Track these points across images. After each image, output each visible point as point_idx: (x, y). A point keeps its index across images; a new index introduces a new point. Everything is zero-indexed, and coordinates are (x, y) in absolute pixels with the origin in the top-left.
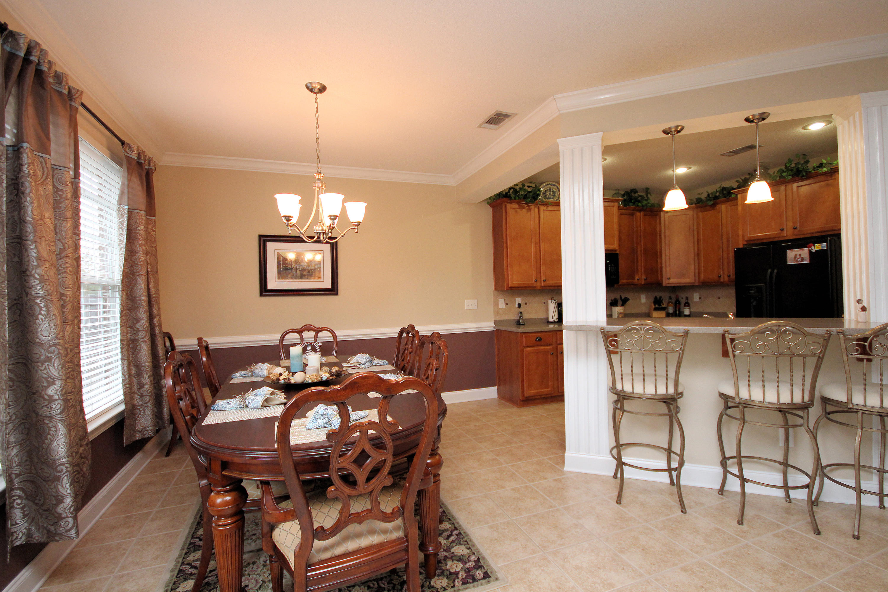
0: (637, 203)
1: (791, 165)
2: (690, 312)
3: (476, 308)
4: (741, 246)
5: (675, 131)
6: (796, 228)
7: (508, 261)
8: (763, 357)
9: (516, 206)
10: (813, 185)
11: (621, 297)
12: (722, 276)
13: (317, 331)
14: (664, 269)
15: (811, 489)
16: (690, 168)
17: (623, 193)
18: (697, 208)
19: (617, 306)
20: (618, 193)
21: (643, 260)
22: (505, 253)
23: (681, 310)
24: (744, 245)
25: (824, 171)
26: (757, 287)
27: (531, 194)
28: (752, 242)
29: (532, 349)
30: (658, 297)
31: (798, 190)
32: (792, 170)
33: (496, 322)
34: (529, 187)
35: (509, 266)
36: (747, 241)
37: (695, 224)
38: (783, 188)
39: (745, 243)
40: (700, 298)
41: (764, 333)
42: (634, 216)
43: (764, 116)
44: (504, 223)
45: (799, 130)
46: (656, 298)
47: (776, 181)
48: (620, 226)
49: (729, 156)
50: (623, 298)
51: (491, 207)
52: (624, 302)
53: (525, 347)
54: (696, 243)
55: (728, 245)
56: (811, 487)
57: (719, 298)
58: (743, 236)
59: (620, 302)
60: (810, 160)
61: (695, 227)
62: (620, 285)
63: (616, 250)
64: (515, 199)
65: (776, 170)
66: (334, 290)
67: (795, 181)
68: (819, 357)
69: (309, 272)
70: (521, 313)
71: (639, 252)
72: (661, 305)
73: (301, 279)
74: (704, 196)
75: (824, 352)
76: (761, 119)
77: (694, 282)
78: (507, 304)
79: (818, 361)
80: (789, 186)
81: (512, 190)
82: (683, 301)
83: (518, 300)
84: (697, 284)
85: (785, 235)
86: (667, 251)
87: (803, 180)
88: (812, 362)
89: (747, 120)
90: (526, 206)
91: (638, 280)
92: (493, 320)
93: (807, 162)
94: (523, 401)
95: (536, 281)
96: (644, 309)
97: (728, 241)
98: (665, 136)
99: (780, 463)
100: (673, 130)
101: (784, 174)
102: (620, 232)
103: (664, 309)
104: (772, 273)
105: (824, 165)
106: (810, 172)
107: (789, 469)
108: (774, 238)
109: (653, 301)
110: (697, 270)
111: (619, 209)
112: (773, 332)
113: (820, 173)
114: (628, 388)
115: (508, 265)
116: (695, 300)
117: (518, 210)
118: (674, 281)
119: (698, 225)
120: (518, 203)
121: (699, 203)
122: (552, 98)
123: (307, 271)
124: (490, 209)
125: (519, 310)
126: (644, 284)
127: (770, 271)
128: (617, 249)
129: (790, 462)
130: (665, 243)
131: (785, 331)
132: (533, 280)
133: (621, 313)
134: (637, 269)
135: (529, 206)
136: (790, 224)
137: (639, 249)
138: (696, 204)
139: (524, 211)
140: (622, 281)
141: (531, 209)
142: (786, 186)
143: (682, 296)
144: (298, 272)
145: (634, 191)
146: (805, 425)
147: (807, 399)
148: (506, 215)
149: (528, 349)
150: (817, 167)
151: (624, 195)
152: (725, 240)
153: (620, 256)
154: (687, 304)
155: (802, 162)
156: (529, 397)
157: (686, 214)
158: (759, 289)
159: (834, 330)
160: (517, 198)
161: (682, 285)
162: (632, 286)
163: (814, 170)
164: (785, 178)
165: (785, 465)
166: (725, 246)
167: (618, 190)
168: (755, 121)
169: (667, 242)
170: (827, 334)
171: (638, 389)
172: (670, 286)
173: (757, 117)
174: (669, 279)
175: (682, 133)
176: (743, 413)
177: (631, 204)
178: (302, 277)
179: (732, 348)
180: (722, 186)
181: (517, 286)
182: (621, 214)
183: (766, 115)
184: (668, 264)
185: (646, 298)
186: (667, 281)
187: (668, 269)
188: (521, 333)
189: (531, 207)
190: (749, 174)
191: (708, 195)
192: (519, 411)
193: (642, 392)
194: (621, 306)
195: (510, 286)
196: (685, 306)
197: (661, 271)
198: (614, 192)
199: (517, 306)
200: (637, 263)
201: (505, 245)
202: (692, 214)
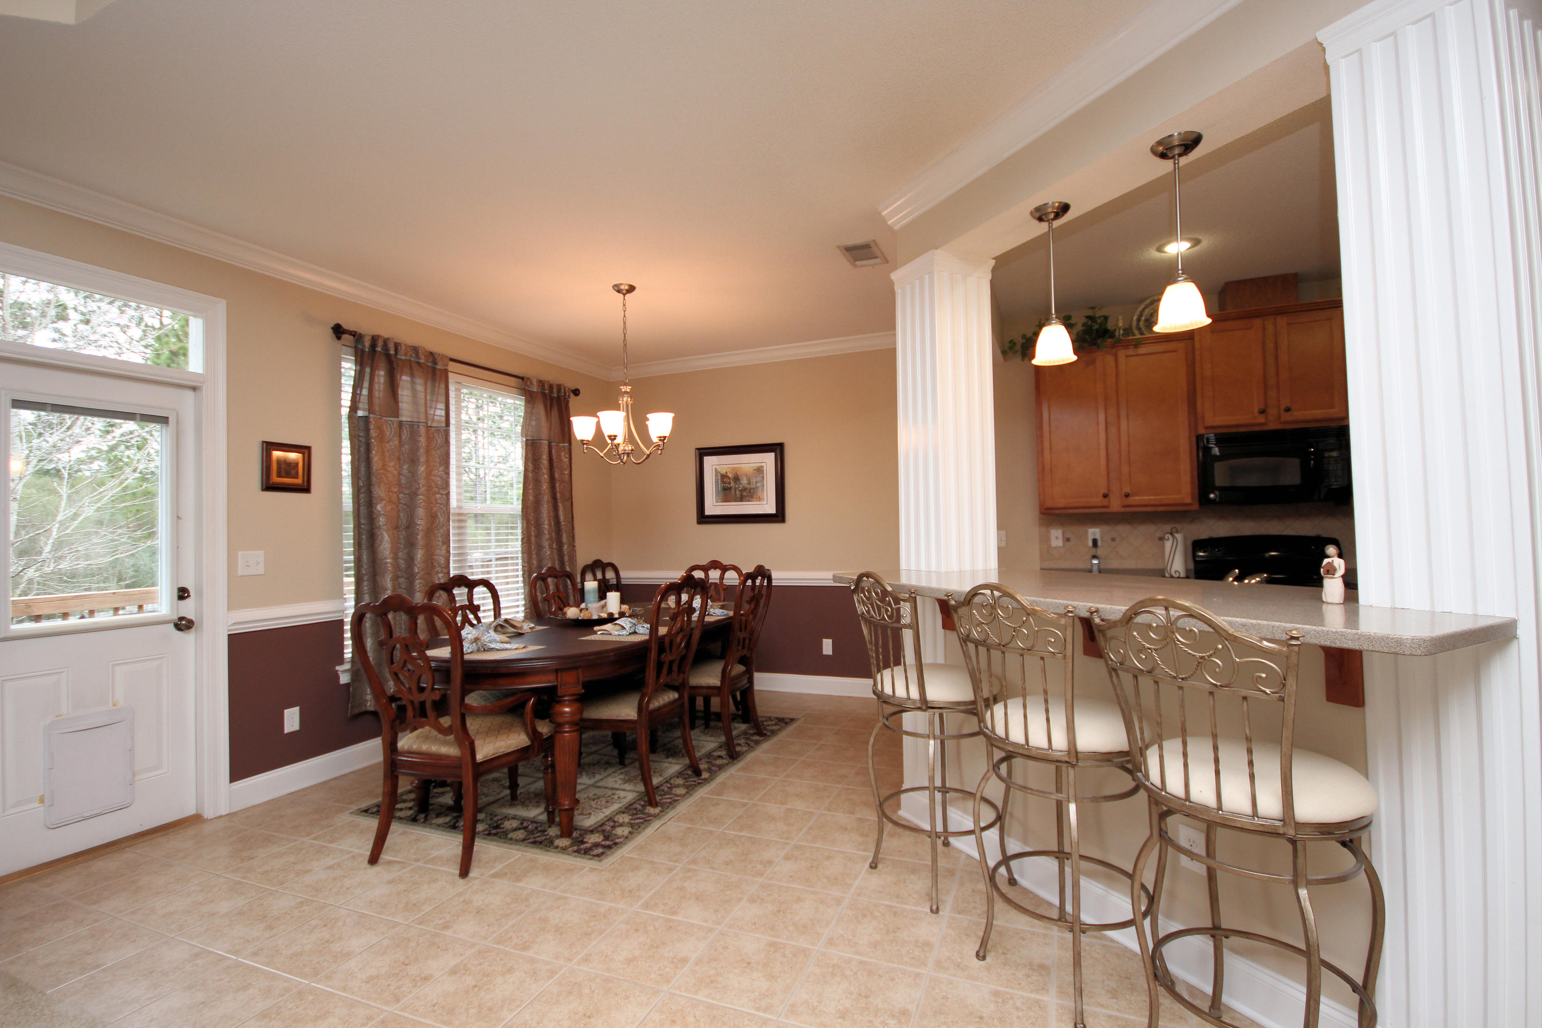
3: (1003, 545)
5: (1051, 214)
7: (1043, 462)
13: (724, 569)
35: (1045, 471)
66: (779, 516)
69: (750, 492)
70: (1095, 557)
73: (741, 501)
76: (1182, 148)
78: (1068, 540)
83: (1093, 533)
95: (1106, 496)
115: (1043, 469)
123: (748, 491)
125: (1094, 552)
132: (1101, 494)
144: (738, 492)
168: (1171, 155)
178: (741, 499)
181: (1062, 506)
195: (1046, 506)
199: (1090, 544)
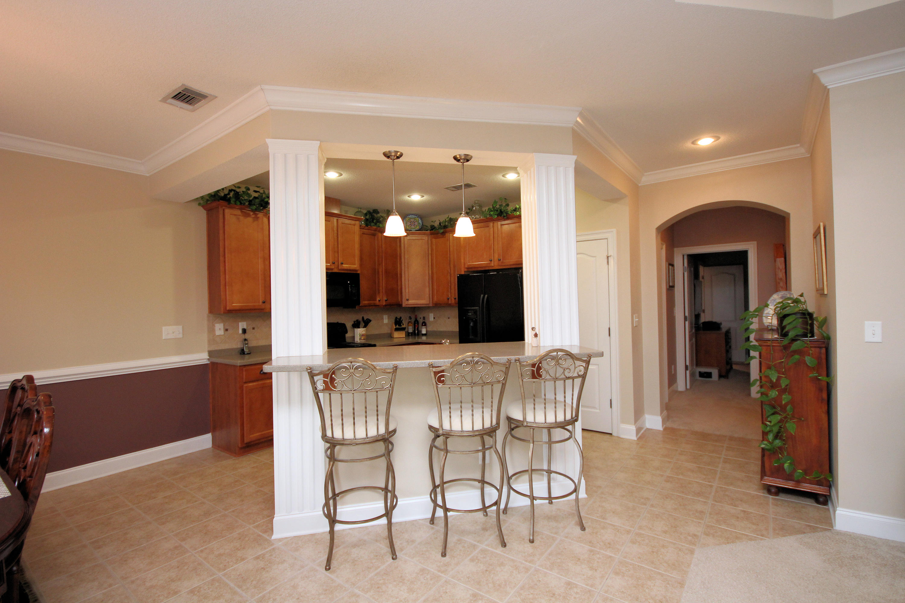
0: (378, 224)
1: (496, 205)
2: (427, 331)
3: (181, 336)
4: (463, 273)
5: (394, 156)
6: (500, 260)
7: (225, 279)
8: (461, 388)
9: (238, 212)
10: (511, 225)
11: (363, 318)
12: (450, 299)
14: (403, 290)
15: (498, 505)
16: (423, 197)
17: (365, 212)
18: (431, 234)
19: (359, 328)
20: (360, 212)
21: (384, 281)
22: (222, 268)
23: (420, 329)
24: (465, 271)
25: (517, 215)
26: (474, 310)
27: (257, 200)
28: (471, 270)
29: (255, 384)
30: (399, 317)
31: (501, 227)
32: (497, 211)
33: (211, 353)
34: (255, 191)
35: (227, 284)
36: (467, 268)
37: (430, 250)
38: (491, 224)
39: (466, 270)
40: (434, 318)
41: (461, 364)
42: (376, 236)
43: (468, 158)
44: (221, 232)
45: (500, 177)
46: (396, 318)
47: (487, 218)
48: (361, 245)
49: (452, 190)
50: (365, 319)
51: (205, 209)
52: (366, 323)
53: (246, 383)
54: (430, 267)
55: (454, 271)
56: (498, 503)
57: (449, 318)
58: (464, 265)
59: (362, 324)
60: (509, 204)
61: (430, 252)
62: (361, 306)
63: (357, 271)
64: (236, 204)
65: (487, 208)
67: (499, 220)
68: (503, 384)
70: (245, 340)
71: (380, 273)
72: (401, 326)
74: (436, 224)
75: (505, 379)
76: (466, 160)
77: (428, 303)
78: (227, 330)
79: (502, 387)
80: (496, 224)
81: (233, 192)
82: (421, 321)
83: (242, 325)
84: (431, 305)
85: (493, 265)
86: (406, 273)
87: (505, 220)
88: (497, 388)
89: (455, 158)
90: (252, 213)
91: (379, 301)
92: (207, 350)
93: (508, 205)
94: (241, 448)
95: (264, 302)
96: (385, 330)
97: (454, 266)
98: (385, 159)
99: (479, 481)
100: (393, 154)
101: (492, 213)
102: (361, 251)
103: (404, 329)
104: (483, 298)
105: (517, 209)
106: (509, 214)
107: (485, 485)
108: (486, 267)
109: (394, 321)
110: (431, 292)
111: (360, 228)
112: (468, 363)
113: (515, 216)
114: (338, 435)
115: (225, 283)
116: (430, 320)
117: (242, 218)
118: (412, 302)
119: (432, 250)
120: (241, 209)
121: (432, 230)
122: (258, 88)
124: (203, 213)
125: (243, 337)
126: (385, 305)
127: (482, 295)
128: (358, 269)
129: (486, 479)
130: (405, 266)
131: (477, 362)
132: (261, 301)
133: (363, 335)
134: (379, 290)
135: (255, 214)
136: (496, 256)
137: (380, 270)
138: (430, 230)
139: (250, 219)
140: (364, 302)
141: (258, 218)
142: (493, 223)
143: (420, 316)
145: (376, 211)
146: (494, 447)
147: (494, 422)
148: (224, 222)
149: (251, 384)
150: (513, 210)
151: (366, 215)
152: (452, 266)
153: (360, 276)
154: (424, 324)
155: (504, 205)
156: (249, 443)
157: (422, 239)
158: (475, 312)
159: (513, 358)
160: (238, 203)
161: (419, 306)
162: (374, 307)
163: (511, 213)
164: (492, 216)
165: (483, 482)
166: (452, 272)
167: (361, 208)
168: (461, 161)
169: (406, 264)
170: (507, 362)
171: (349, 435)
172: (409, 307)
173: (463, 157)
174: (408, 300)
175: (401, 159)
176: (446, 443)
177: (372, 224)
179: (436, 381)
180: (449, 217)
181: (238, 308)
182: (363, 234)
183: (469, 157)
184: (407, 286)
185: (388, 319)
186: (407, 303)
187: (407, 291)
188: (240, 366)
189: (259, 216)
190: (469, 209)
191: (440, 224)
192: (237, 461)
193: (352, 437)
194: (363, 328)
195: (228, 308)
196: (422, 325)
197: (401, 293)
198: (357, 210)
199: (240, 331)
200: (379, 284)
201: (222, 259)
202: (427, 239)
